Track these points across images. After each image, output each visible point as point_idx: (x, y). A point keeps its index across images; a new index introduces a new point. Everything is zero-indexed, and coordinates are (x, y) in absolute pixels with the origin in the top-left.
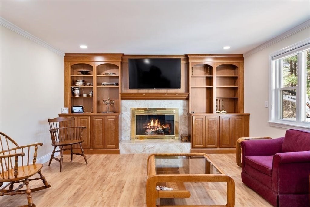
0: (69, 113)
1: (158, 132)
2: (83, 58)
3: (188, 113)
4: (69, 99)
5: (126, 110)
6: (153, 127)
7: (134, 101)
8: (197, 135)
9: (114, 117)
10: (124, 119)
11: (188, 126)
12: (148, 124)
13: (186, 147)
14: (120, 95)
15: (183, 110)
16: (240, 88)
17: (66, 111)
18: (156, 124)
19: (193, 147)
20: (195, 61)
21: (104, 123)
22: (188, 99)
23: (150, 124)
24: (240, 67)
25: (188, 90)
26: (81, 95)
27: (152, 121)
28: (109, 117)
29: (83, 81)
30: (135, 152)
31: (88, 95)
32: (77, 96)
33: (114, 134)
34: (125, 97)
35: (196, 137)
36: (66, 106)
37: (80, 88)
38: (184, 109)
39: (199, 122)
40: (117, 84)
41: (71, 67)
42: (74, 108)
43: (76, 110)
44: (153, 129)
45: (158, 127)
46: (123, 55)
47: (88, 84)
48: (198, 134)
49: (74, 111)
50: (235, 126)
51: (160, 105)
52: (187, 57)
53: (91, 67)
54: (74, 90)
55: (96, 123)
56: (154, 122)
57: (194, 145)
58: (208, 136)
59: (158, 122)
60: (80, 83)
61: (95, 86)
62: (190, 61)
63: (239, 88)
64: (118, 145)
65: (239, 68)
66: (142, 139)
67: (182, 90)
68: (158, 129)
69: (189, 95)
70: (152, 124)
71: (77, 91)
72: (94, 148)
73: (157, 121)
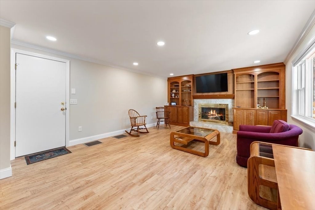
0: (169, 105)
1: (216, 118)
2: (175, 79)
4: (169, 98)
5: (196, 105)
6: (213, 115)
7: (200, 99)
8: (237, 122)
9: (187, 108)
10: (195, 110)
12: (209, 113)
13: (229, 129)
14: (192, 97)
15: (232, 106)
17: (168, 104)
18: (214, 113)
19: (234, 129)
20: (239, 73)
21: (182, 111)
22: (234, 98)
23: (210, 113)
25: (234, 92)
26: (175, 97)
27: (212, 111)
28: (185, 108)
29: (176, 90)
31: (177, 97)
32: (173, 97)
33: (187, 117)
34: (195, 97)
35: (236, 123)
36: (168, 102)
37: (175, 94)
38: (232, 105)
39: (239, 114)
40: (191, 91)
41: (171, 83)
42: (172, 103)
43: (173, 104)
44: (212, 116)
45: (215, 115)
46: (193, 75)
47: (178, 91)
48: (238, 121)
49: (172, 104)
50: (271, 119)
51: (216, 102)
52: (233, 71)
53: (178, 83)
54: (172, 94)
55: (179, 110)
56: (213, 112)
57: (235, 128)
58: (246, 123)
59: (215, 112)
60: (174, 91)
61: (180, 92)
62: (235, 73)
63: (280, 89)
64: (189, 123)
65: (280, 74)
66: (205, 121)
67: (229, 92)
68: (215, 116)
69: (234, 96)
70: (212, 112)
71: (173, 95)
72: (178, 123)
73: (214, 111)
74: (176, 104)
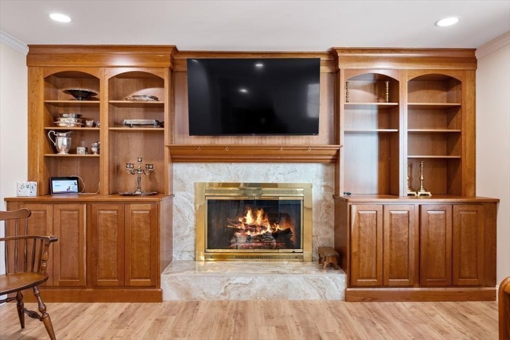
0: (39, 193)
2: (74, 57)
3: (336, 196)
4: (39, 160)
5: (183, 188)
6: (253, 227)
7: (203, 165)
8: (362, 254)
9: (149, 207)
10: (179, 211)
11: (336, 228)
12: (240, 220)
13: (333, 284)
14: (167, 150)
15: (323, 189)
16: (465, 135)
17: (30, 191)
18: (259, 220)
19: (350, 284)
20: (355, 66)
21: (121, 222)
22: (335, 160)
23: (245, 220)
24: (467, 84)
25: (335, 138)
26: (72, 150)
27: (249, 213)
28: (133, 207)
29: (78, 116)
30: (202, 296)
31: (87, 150)
32: (63, 153)
33: (147, 251)
34: (180, 155)
35: (359, 259)
36: (30, 179)
37: (71, 134)
38: (325, 186)
39: (368, 220)
40: (161, 124)
41: (47, 79)
42: (54, 183)
43: (59, 186)
44: (251, 231)
45: (263, 228)
46: (174, 49)
47: (89, 123)
48: (364, 251)
49: (55, 189)
50: (460, 232)
51: (267, 175)
52: (333, 55)
53: (95, 81)
54: (54, 138)
55: (101, 220)
56: (254, 216)
57: (353, 279)
58: (391, 255)
59: (263, 216)
60: (68, 121)
61: (104, 127)
62: (342, 66)
63: (463, 133)
64: (159, 278)
65: (463, 84)
66: (222, 258)
67: (321, 139)
68: (263, 232)
69: (338, 151)
70: (249, 219)
71: (62, 142)
72: (96, 287)
73: (260, 214)
74: (80, 189)
